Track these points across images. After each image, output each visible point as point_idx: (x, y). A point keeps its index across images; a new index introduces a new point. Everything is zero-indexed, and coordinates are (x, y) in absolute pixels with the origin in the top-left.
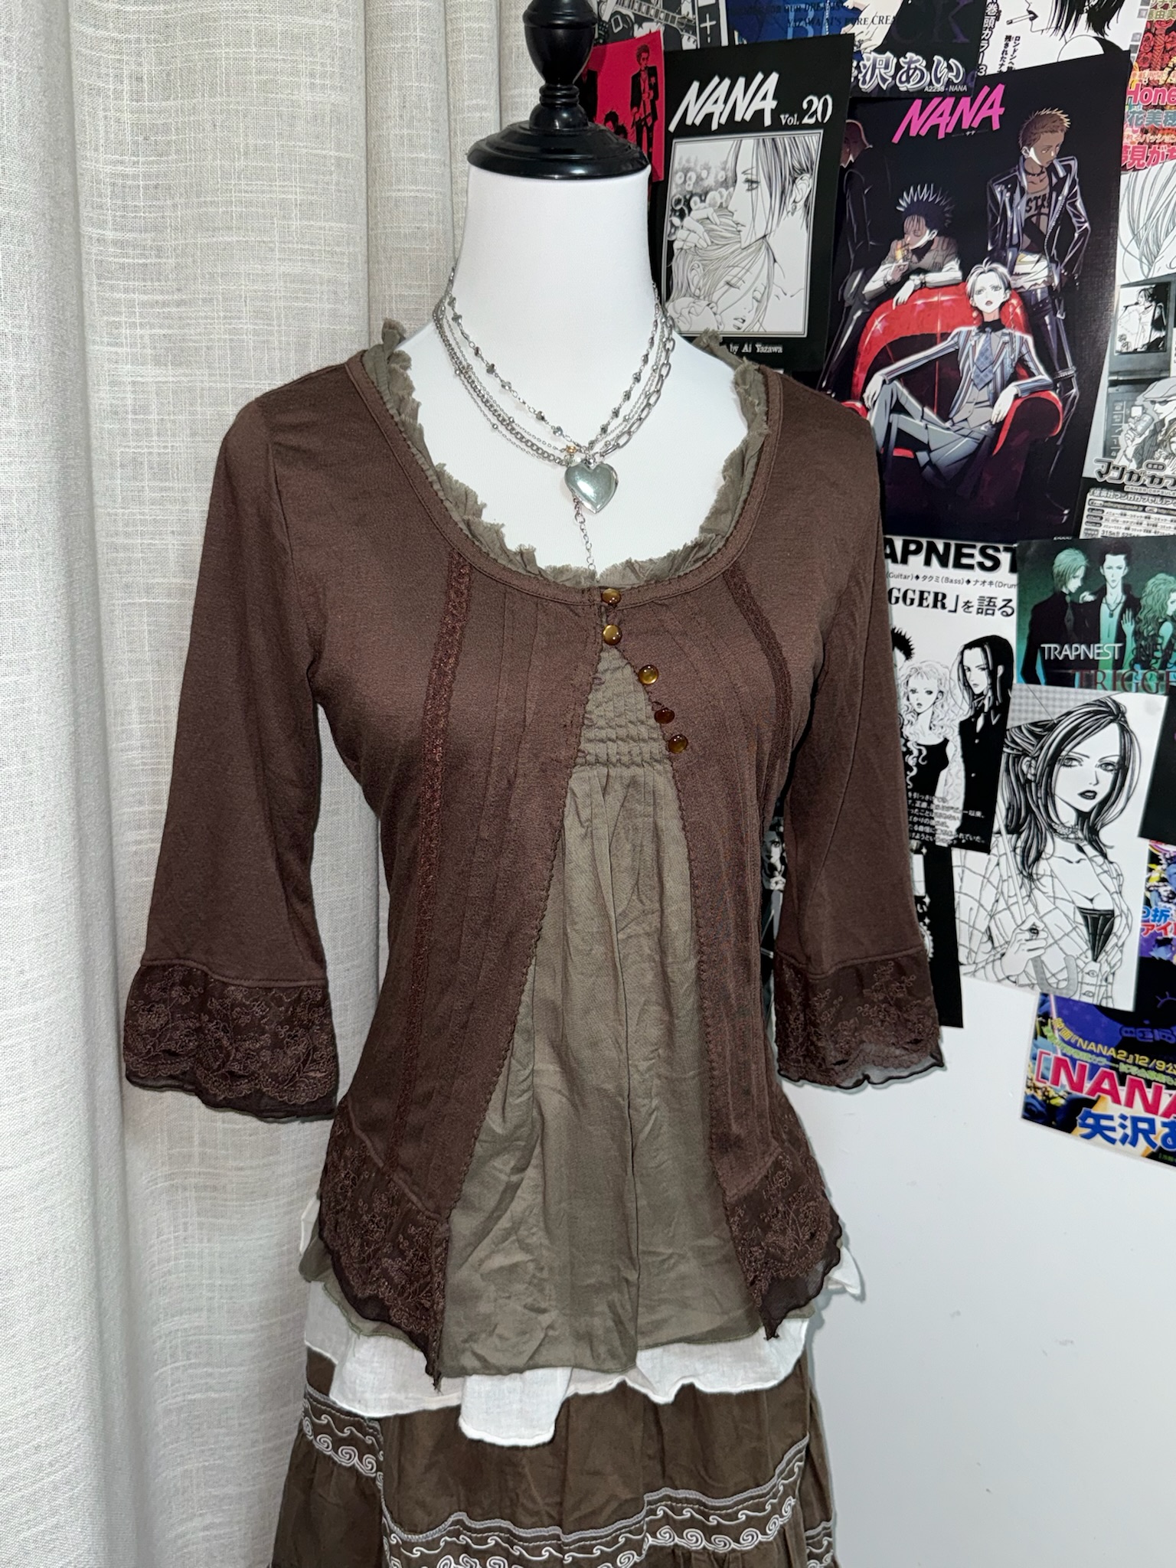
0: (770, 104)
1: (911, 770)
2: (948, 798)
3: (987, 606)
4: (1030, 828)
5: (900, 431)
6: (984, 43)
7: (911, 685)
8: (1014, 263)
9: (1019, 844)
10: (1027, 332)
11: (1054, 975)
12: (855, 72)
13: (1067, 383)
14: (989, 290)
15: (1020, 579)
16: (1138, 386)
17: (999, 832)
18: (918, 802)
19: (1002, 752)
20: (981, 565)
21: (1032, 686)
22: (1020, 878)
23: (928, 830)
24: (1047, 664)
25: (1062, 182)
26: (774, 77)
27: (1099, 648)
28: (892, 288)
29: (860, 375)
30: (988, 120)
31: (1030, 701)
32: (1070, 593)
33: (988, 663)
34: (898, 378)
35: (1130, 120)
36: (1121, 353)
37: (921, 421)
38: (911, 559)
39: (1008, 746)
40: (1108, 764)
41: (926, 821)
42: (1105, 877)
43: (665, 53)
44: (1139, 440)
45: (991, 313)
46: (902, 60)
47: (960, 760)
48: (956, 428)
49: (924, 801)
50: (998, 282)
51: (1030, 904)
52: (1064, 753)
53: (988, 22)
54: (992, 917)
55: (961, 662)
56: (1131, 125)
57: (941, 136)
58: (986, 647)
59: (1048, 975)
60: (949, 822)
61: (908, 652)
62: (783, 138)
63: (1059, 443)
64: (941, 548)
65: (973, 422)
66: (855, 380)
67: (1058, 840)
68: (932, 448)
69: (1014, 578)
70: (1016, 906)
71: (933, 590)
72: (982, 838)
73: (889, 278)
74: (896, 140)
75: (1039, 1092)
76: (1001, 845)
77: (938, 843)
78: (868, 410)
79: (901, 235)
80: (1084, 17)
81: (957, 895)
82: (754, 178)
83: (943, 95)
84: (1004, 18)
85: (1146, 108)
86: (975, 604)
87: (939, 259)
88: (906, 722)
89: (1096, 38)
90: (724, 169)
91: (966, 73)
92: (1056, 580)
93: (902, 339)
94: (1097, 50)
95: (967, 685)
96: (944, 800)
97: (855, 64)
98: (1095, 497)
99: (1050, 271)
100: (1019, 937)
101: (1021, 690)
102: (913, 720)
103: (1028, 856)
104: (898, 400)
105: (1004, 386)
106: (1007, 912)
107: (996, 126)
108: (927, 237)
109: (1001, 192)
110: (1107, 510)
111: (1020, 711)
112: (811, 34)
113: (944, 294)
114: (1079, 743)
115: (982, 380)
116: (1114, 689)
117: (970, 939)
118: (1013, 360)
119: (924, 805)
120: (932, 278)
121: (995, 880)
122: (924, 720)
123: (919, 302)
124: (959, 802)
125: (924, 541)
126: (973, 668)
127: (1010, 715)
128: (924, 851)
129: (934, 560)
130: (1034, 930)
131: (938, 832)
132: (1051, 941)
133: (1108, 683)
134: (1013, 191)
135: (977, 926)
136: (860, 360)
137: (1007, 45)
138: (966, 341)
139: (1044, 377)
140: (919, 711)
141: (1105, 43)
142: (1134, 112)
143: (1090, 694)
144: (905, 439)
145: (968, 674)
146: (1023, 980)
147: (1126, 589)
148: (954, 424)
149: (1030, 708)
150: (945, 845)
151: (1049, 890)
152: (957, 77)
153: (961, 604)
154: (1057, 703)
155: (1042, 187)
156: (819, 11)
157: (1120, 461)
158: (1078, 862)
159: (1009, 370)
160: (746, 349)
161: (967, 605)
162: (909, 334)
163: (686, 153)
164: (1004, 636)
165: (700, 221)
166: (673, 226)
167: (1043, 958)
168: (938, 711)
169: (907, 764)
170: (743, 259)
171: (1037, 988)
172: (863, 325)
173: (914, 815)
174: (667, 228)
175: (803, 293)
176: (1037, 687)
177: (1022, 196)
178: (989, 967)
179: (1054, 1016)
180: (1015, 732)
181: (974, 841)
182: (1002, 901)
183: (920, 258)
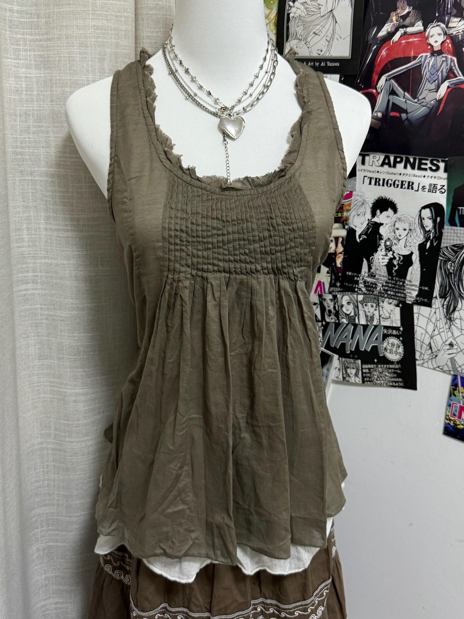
1: (395, 267)
2: (412, 280)
3: (433, 188)
4: (451, 296)
5: (393, 103)
7: (397, 226)
8: (448, 22)
9: (445, 303)
10: (454, 55)
11: (460, 366)
14: (436, 35)
15: (448, 176)
17: (436, 297)
18: (398, 282)
19: (438, 259)
20: (431, 169)
21: (453, 227)
22: (445, 319)
23: (402, 295)
24: (460, 217)
28: (391, 35)
29: (375, 77)
31: (452, 235)
33: (432, 216)
34: (393, 78)
37: (403, 99)
38: (398, 165)
39: (441, 256)
41: (402, 291)
45: (437, 47)
47: (418, 262)
48: (419, 102)
49: (401, 281)
50: (440, 31)
51: (450, 332)
54: (432, 338)
55: (420, 215)
58: (432, 208)
59: (457, 366)
60: (413, 292)
61: (395, 210)
64: (412, 160)
65: (428, 99)
66: (373, 79)
67: (463, 301)
68: (409, 111)
69: (445, 175)
70: (443, 333)
71: (408, 180)
72: (428, 300)
73: (389, 30)
75: (452, 421)
76: (437, 303)
77: (407, 302)
78: (379, 93)
79: (395, 10)
81: (415, 327)
86: (427, 187)
87: (413, 21)
88: (393, 244)
93: (395, 59)
95: (422, 227)
96: (410, 281)
100: (444, 348)
101: (448, 229)
102: (397, 243)
103: (449, 309)
104: (393, 89)
105: (443, 82)
106: (439, 335)
108: (407, 10)
111: (447, 239)
117: (421, 348)
118: (447, 69)
119: (401, 283)
120: (410, 30)
121: (433, 320)
122: (402, 242)
123: (403, 42)
124: (418, 283)
125: (404, 157)
126: (426, 218)
127: (443, 241)
128: (401, 305)
129: (409, 166)
130: (451, 345)
131: (408, 296)
132: (459, 350)
135: (424, 342)
136: (376, 69)
138: (425, 60)
139: (462, 78)
140: (400, 238)
144: (396, 108)
145: (423, 221)
146: (446, 368)
148: (419, 100)
149: (452, 238)
150: (410, 303)
151: (459, 326)
153: (421, 187)
159: (445, 74)
160: (323, 64)
161: (424, 188)
162: (398, 57)
164: (441, 203)
165: (303, 4)
166: (289, 6)
167: (455, 358)
168: (409, 239)
169: (393, 264)
170: (322, 21)
171: (452, 373)
172: (377, 53)
173: (396, 288)
174: (287, 7)
175: (349, 37)
176: (456, 228)
178: (430, 361)
179: (460, 386)
180: (444, 250)
181: (424, 301)
182: (436, 330)
183: (404, 20)
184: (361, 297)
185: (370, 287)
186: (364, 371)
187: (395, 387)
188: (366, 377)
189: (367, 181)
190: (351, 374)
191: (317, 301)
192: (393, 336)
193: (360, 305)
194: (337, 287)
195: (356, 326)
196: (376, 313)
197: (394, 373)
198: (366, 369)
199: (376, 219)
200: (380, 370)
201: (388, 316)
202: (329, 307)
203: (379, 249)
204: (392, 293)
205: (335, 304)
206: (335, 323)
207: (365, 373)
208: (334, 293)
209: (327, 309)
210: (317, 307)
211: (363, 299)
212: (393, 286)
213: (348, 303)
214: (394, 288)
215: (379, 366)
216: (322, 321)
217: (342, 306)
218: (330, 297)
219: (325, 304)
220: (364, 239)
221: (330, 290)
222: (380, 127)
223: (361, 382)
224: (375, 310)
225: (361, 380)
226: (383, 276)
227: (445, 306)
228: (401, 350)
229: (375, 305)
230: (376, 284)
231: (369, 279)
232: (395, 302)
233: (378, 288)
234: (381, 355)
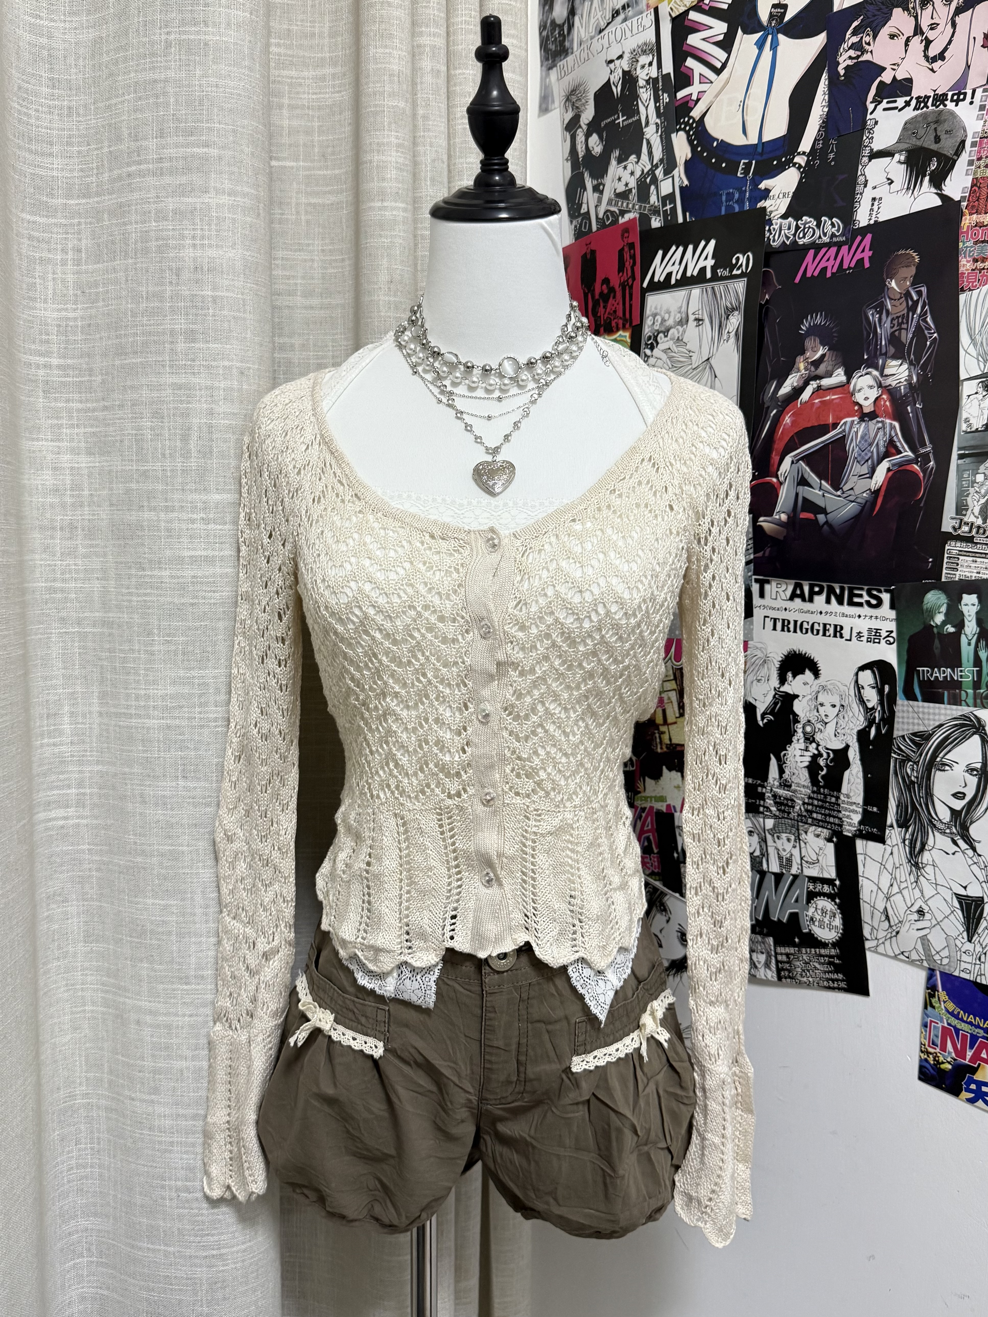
0: (710, 262)
1: (822, 770)
2: (851, 794)
3: (875, 636)
4: (915, 823)
5: (805, 499)
6: (857, 205)
7: (820, 699)
8: (883, 367)
9: (907, 836)
10: (894, 419)
11: (938, 953)
12: (767, 234)
13: (925, 458)
14: (866, 388)
15: (898, 614)
16: (980, 458)
17: (892, 826)
18: (829, 797)
19: (891, 756)
20: (868, 603)
21: (911, 702)
22: (908, 866)
23: (837, 821)
24: (922, 684)
25: (916, 303)
26: (713, 243)
27: (961, 671)
28: (798, 391)
30: (861, 261)
31: (911, 715)
32: (937, 626)
33: (877, 683)
34: (802, 459)
35: (965, 253)
36: (966, 432)
37: (819, 492)
38: (816, 599)
39: (895, 753)
40: (973, 770)
41: (835, 813)
42: (974, 867)
43: (640, 232)
44: (983, 501)
45: (868, 406)
46: (800, 222)
47: (858, 762)
48: (845, 495)
49: (833, 796)
50: (872, 382)
51: (917, 889)
52: (938, 759)
53: (859, 189)
54: (888, 899)
55: (857, 682)
56: (965, 257)
57: (829, 275)
58: (875, 669)
59: (934, 952)
60: (853, 816)
61: (816, 673)
62: (719, 287)
63: (922, 505)
64: (838, 590)
65: (857, 491)
66: (772, 461)
67: (936, 833)
68: (828, 510)
69: (893, 614)
70: (907, 890)
71: (833, 622)
72: (879, 830)
73: (795, 384)
74: (797, 280)
76: (893, 836)
77: (845, 833)
78: (781, 483)
79: (803, 352)
80: (927, 178)
81: (860, 879)
82: (700, 317)
83: (829, 245)
84: (870, 185)
85: (976, 243)
86: (865, 634)
87: (830, 368)
88: (817, 730)
89: (937, 194)
90: (680, 312)
91: (844, 228)
92: (925, 615)
93: (805, 429)
94: (938, 202)
95: (862, 701)
96: (848, 796)
97: (767, 228)
98: (952, 547)
99: (910, 372)
100: (911, 917)
102: (822, 728)
103: (915, 847)
104: (803, 476)
105: (880, 461)
106: (900, 895)
107: (867, 265)
108: (820, 353)
109: (873, 314)
110: (961, 558)
112: (737, 209)
113: (834, 395)
114: (949, 751)
115: (863, 458)
116: (975, 706)
117: (872, 918)
118: (885, 441)
119: (833, 800)
120: (826, 382)
121: (889, 866)
122: (831, 728)
123: (817, 401)
124: (860, 799)
125: (825, 585)
126: (866, 686)
127: (896, 726)
128: (835, 839)
129: (833, 600)
130: (921, 912)
131: (845, 823)
132: (935, 922)
133: (970, 701)
134: (880, 313)
135: (876, 907)
137: (873, 205)
138: (851, 428)
139: (910, 453)
140: (826, 721)
141: (943, 197)
142: (967, 247)
143: (956, 710)
144: (808, 505)
145: (862, 691)
146: (915, 956)
147: (979, 622)
148: (843, 493)
149: (911, 721)
151: (931, 877)
152: (838, 231)
153: (854, 634)
154: (931, 717)
155: (901, 308)
156: (742, 193)
157: (969, 518)
158: (954, 854)
159: (882, 449)
161: (859, 635)
162: (809, 425)
163: (654, 302)
164: (888, 661)
165: (664, 351)
166: (646, 355)
167: (929, 937)
168: (841, 722)
169: (819, 765)
171: (925, 964)
172: (778, 419)
173: (826, 808)
176: (916, 703)
177: (887, 317)
178: (887, 943)
179: (940, 990)
180: (900, 741)
181: (872, 832)
182: (895, 885)
183: (816, 369)
184: (769, 823)
185: (784, 805)
186: (779, 958)
187: (833, 989)
188: (783, 969)
189: (770, 624)
190: (759, 962)
192: (824, 895)
193: (769, 837)
196: (796, 852)
197: (830, 963)
198: (781, 954)
199: (786, 689)
200: (805, 957)
201: (815, 858)
203: (795, 739)
204: (820, 817)
207: (782, 962)
211: (774, 826)
212: (820, 803)
213: (750, 833)
214: (822, 807)
215: (804, 950)
220: (770, 722)
222: (785, 537)
223: (776, 979)
224: (794, 847)
225: (775, 975)
226: (804, 786)
227: (907, 842)
228: (838, 921)
229: (793, 838)
231: (781, 791)
232: (826, 833)
233: (797, 808)
234: (806, 931)
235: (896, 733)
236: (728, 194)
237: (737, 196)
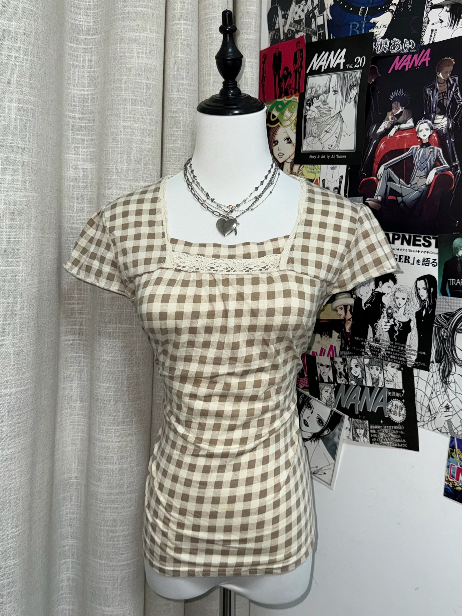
0: (343, 61)
1: (396, 333)
2: (412, 345)
3: (426, 262)
4: (445, 361)
5: (391, 188)
7: (397, 295)
8: (434, 119)
9: (441, 367)
10: (439, 147)
11: (456, 428)
12: (374, 47)
13: (456, 168)
14: (424, 130)
15: (439, 251)
17: (433, 362)
18: (400, 347)
19: (433, 326)
20: (424, 245)
21: (445, 297)
22: (441, 383)
23: (403, 359)
24: (451, 287)
25: (452, 86)
26: (344, 50)
28: (387, 131)
29: (376, 166)
30: (424, 63)
31: (444, 304)
32: (459, 257)
33: (427, 287)
34: (390, 167)
37: (398, 185)
38: (396, 242)
39: (435, 323)
41: (403, 356)
45: (425, 139)
46: (392, 41)
47: (416, 329)
48: (412, 187)
49: (402, 346)
50: (428, 127)
51: (446, 396)
52: (458, 327)
53: (424, 25)
54: (430, 400)
55: (416, 286)
57: (407, 70)
58: (426, 279)
59: (454, 428)
60: (412, 357)
61: (395, 282)
62: (347, 73)
63: (453, 193)
64: (407, 237)
65: (419, 184)
66: (374, 168)
67: (457, 366)
68: (403, 195)
69: (437, 250)
70: (440, 395)
71: (404, 255)
72: (426, 364)
73: (386, 127)
74: (390, 72)
75: (451, 483)
76: (434, 367)
77: (408, 366)
78: (378, 180)
79: (391, 110)
80: (461, 20)
81: (416, 390)
82: (336, 89)
83: (407, 54)
84: (431, 23)
86: (421, 261)
87: (405, 119)
88: (394, 312)
90: (325, 87)
91: (416, 45)
92: (454, 251)
93: (391, 151)
95: (418, 296)
96: (410, 346)
99: (448, 122)
100: (442, 410)
101: (440, 299)
102: (397, 311)
103: (445, 373)
104: (390, 176)
105: (431, 169)
106: (436, 398)
107: (427, 65)
108: (401, 110)
109: (429, 91)
111: (440, 308)
112: (358, 33)
115: (422, 167)
117: (421, 410)
118: (434, 159)
119: (402, 348)
120: (403, 126)
121: (431, 383)
122: (402, 311)
123: (398, 136)
124: (416, 348)
125: (401, 234)
126: (421, 289)
127: (436, 309)
128: (402, 369)
129: (405, 243)
130: (447, 407)
131: (408, 361)
132: (454, 412)
134: (433, 90)
135: (424, 404)
136: (376, 160)
137: (432, 33)
138: (416, 151)
139: (446, 165)
140: (399, 307)
144: (393, 192)
145: (419, 291)
146: (443, 430)
148: (411, 186)
149: (444, 307)
150: (410, 367)
151: (453, 389)
152: (413, 46)
153: (416, 261)
154: (456, 304)
155: (444, 88)
156: (361, 24)
159: (433, 163)
160: (333, 157)
161: (418, 261)
162: (394, 149)
163: (312, 81)
164: (433, 275)
165: (317, 107)
166: (306, 109)
167: (451, 420)
168: (407, 307)
169: (394, 330)
170: (333, 121)
171: (449, 434)
172: (376, 146)
173: (398, 353)
174: (305, 111)
175: (354, 134)
176: (447, 297)
177: (437, 92)
178: (429, 423)
179: (456, 447)
180: (438, 317)
181: (422, 365)
182: (434, 393)
183: (398, 118)
184: (367, 361)
185: (375, 351)
187: (400, 447)
188: (373, 437)
190: (360, 434)
191: (330, 364)
193: (367, 368)
194: (347, 351)
195: (363, 387)
196: (381, 376)
197: (399, 434)
198: (373, 429)
199: (378, 290)
200: (386, 431)
201: (391, 379)
202: (339, 369)
203: (382, 316)
204: (394, 357)
205: (345, 366)
206: (345, 385)
207: (373, 434)
208: (344, 357)
209: (338, 371)
210: (330, 370)
211: (369, 362)
212: (395, 350)
213: (356, 366)
214: (396, 352)
215: (385, 427)
216: (334, 383)
217: (351, 368)
218: (341, 360)
219: (336, 366)
220: (369, 307)
221: (341, 354)
222: (380, 209)
224: (380, 373)
225: (369, 441)
226: (386, 341)
227: (441, 371)
229: (379, 368)
230: (380, 349)
231: (374, 344)
232: (397, 366)
233: (382, 353)
234: (387, 416)
235: (436, 313)
236: (353, 25)
237: (358, 26)
